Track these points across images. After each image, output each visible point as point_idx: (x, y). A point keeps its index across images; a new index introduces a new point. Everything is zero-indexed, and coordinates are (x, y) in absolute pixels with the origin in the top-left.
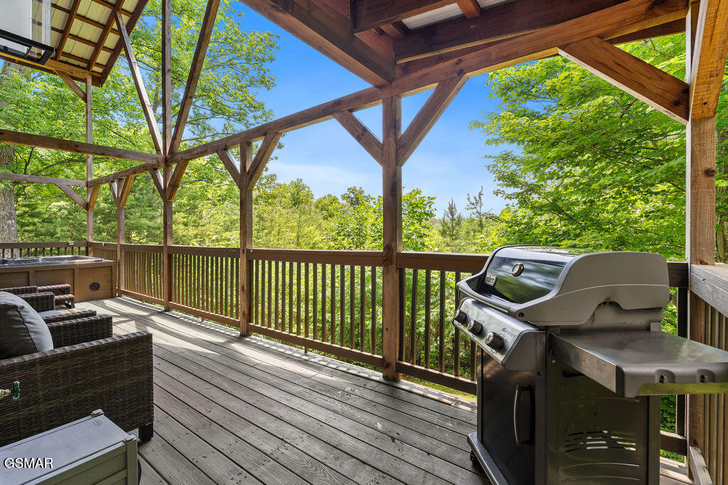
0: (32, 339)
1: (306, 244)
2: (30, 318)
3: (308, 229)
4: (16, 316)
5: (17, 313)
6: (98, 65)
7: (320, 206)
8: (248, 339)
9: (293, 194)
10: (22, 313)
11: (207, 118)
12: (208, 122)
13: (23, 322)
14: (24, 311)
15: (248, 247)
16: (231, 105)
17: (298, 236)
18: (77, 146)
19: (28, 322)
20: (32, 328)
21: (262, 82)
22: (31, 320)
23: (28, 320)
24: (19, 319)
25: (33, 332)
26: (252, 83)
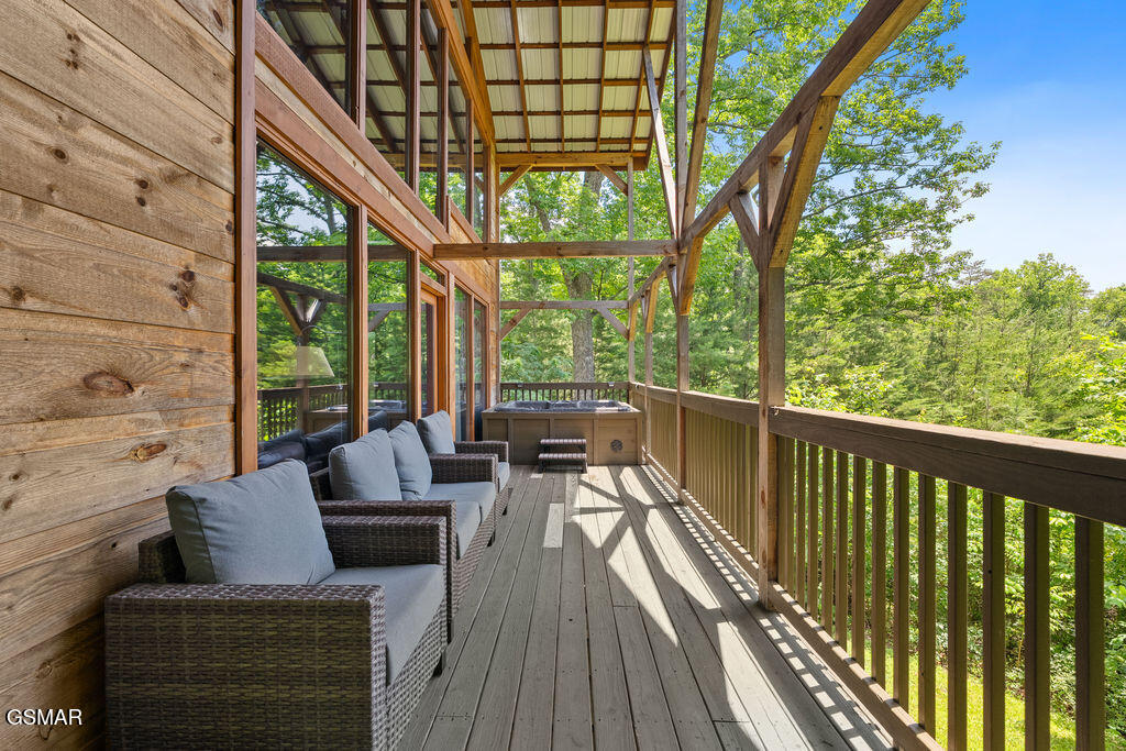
0: (210, 559)
1: (1053, 393)
2: (214, 520)
3: (1063, 360)
4: (190, 514)
5: (193, 509)
6: (640, 140)
7: (1110, 306)
8: (765, 622)
9: (1026, 289)
10: (200, 510)
11: (826, 179)
12: (828, 184)
13: (201, 527)
14: (207, 508)
15: (773, 402)
16: (866, 140)
17: (1030, 376)
18: (559, 249)
19: (207, 527)
20: (215, 538)
21: (935, 77)
22: (216, 525)
23: (208, 523)
24: (193, 519)
25: (216, 546)
26: (912, 87)
